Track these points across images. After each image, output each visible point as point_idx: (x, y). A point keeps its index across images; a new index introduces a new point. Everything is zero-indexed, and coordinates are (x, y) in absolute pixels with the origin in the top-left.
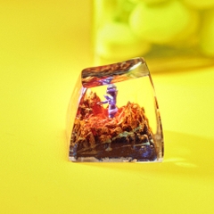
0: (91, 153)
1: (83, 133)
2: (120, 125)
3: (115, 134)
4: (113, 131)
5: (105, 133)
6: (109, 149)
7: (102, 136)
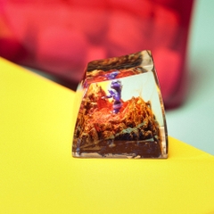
0: (94, 149)
1: (87, 129)
2: (124, 121)
3: (119, 130)
4: (116, 127)
5: (108, 129)
6: (112, 145)
7: (106, 132)
